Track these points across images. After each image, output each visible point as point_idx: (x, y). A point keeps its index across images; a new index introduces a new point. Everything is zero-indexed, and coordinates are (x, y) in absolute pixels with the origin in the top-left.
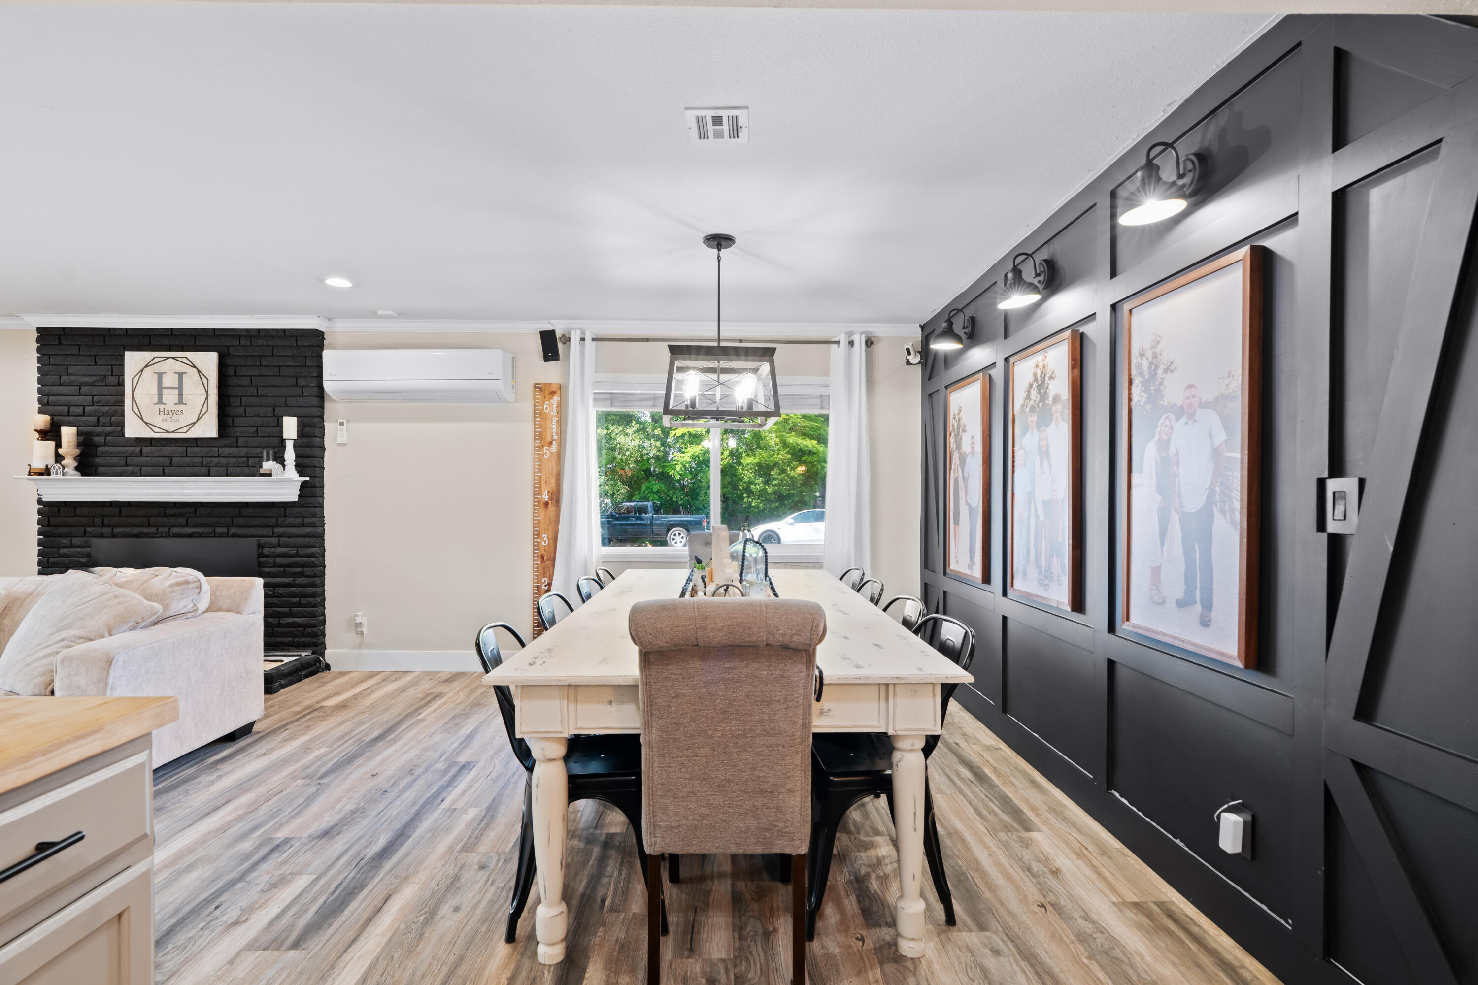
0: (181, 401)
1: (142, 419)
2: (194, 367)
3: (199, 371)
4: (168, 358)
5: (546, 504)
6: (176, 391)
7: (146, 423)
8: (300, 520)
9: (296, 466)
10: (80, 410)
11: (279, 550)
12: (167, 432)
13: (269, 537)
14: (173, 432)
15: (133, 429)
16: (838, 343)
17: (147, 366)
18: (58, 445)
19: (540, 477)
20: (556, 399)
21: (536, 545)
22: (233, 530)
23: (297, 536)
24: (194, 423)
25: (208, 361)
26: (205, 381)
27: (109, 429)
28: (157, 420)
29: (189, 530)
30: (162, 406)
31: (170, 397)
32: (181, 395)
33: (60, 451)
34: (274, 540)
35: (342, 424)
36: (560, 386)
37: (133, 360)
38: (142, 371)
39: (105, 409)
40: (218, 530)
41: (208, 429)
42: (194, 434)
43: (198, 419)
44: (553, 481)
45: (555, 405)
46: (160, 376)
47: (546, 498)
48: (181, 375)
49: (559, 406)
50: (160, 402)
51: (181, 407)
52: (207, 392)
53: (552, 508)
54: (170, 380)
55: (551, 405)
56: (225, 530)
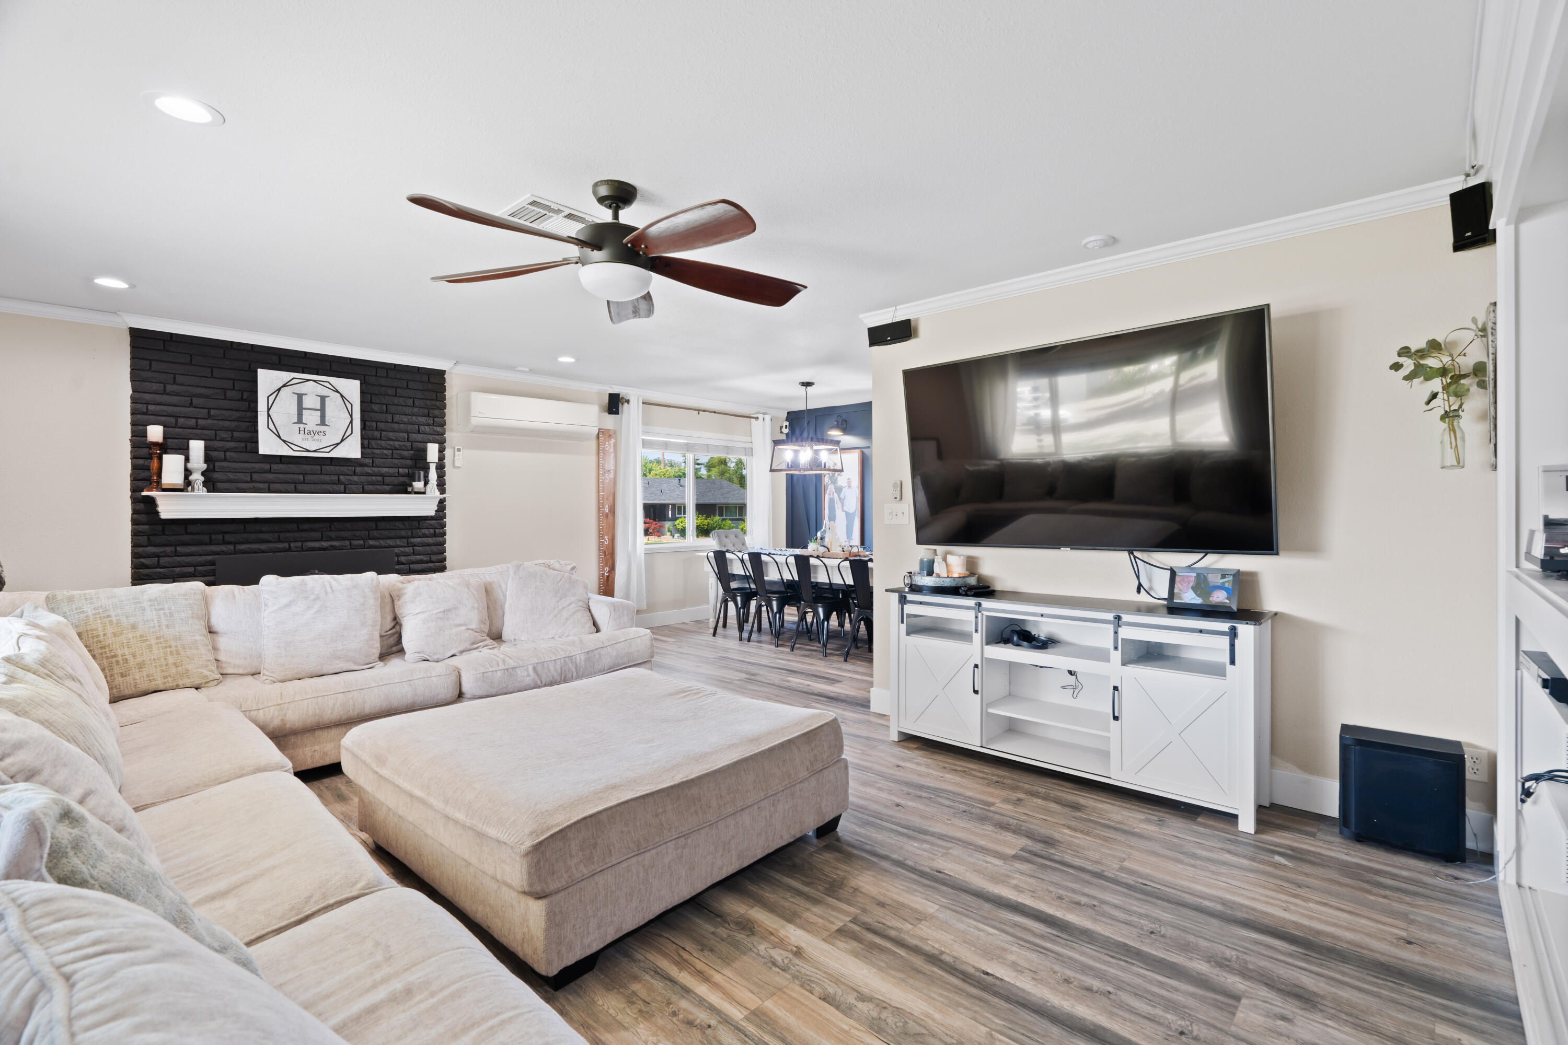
0: (323, 422)
1: (279, 437)
2: (337, 391)
3: (342, 396)
4: (308, 380)
5: (607, 515)
6: (319, 413)
7: (284, 441)
8: (432, 531)
9: (437, 485)
10: (192, 422)
11: (413, 558)
12: (308, 451)
13: (405, 547)
14: (315, 451)
15: (268, 445)
16: (757, 418)
17: (284, 386)
18: (187, 460)
19: (603, 495)
20: (613, 441)
21: (600, 544)
22: (371, 542)
23: (429, 545)
24: (338, 444)
25: (352, 388)
26: (349, 406)
27: (232, 444)
28: (298, 439)
29: (325, 544)
30: (302, 426)
31: (311, 419)
32: (323, 417)
33: (189, 466)
34: (409, 550)
35: (459, 450)
36: (615, 432)
37: (267, 379)
38: (279, 390)
39: (227, 424)
40: (355, 542)
41: (352, 449)
42: (336, 454)
43: (342, 440)
44: (611, 498)
45: (612, 445)
46: (300, 397)
47: (607, 510)
48: (323, 399)
49: (615, 445)
50: (300, 420)
51: (323, 428)
52: (351, 416)
53: (610, 517)
54: (311, 401)
55: (610, 445)
56: (361, 542)
